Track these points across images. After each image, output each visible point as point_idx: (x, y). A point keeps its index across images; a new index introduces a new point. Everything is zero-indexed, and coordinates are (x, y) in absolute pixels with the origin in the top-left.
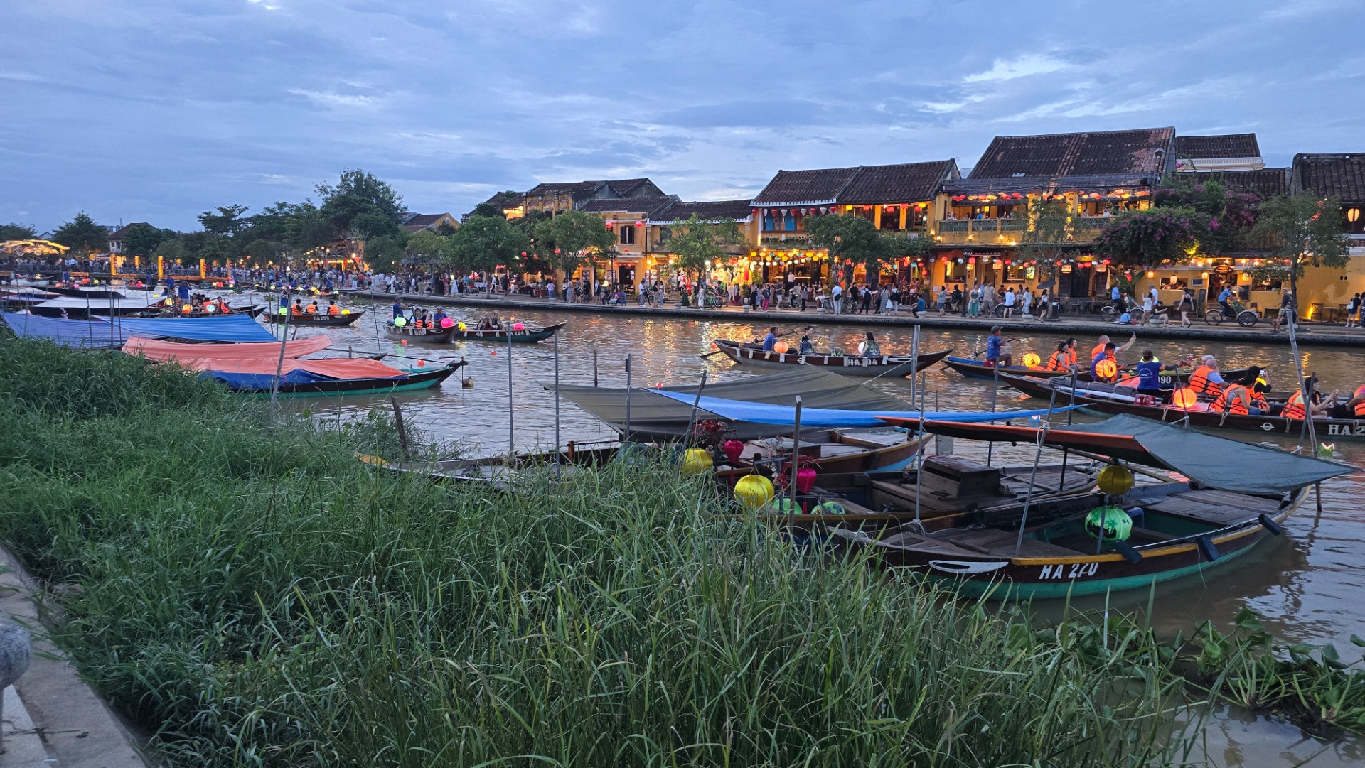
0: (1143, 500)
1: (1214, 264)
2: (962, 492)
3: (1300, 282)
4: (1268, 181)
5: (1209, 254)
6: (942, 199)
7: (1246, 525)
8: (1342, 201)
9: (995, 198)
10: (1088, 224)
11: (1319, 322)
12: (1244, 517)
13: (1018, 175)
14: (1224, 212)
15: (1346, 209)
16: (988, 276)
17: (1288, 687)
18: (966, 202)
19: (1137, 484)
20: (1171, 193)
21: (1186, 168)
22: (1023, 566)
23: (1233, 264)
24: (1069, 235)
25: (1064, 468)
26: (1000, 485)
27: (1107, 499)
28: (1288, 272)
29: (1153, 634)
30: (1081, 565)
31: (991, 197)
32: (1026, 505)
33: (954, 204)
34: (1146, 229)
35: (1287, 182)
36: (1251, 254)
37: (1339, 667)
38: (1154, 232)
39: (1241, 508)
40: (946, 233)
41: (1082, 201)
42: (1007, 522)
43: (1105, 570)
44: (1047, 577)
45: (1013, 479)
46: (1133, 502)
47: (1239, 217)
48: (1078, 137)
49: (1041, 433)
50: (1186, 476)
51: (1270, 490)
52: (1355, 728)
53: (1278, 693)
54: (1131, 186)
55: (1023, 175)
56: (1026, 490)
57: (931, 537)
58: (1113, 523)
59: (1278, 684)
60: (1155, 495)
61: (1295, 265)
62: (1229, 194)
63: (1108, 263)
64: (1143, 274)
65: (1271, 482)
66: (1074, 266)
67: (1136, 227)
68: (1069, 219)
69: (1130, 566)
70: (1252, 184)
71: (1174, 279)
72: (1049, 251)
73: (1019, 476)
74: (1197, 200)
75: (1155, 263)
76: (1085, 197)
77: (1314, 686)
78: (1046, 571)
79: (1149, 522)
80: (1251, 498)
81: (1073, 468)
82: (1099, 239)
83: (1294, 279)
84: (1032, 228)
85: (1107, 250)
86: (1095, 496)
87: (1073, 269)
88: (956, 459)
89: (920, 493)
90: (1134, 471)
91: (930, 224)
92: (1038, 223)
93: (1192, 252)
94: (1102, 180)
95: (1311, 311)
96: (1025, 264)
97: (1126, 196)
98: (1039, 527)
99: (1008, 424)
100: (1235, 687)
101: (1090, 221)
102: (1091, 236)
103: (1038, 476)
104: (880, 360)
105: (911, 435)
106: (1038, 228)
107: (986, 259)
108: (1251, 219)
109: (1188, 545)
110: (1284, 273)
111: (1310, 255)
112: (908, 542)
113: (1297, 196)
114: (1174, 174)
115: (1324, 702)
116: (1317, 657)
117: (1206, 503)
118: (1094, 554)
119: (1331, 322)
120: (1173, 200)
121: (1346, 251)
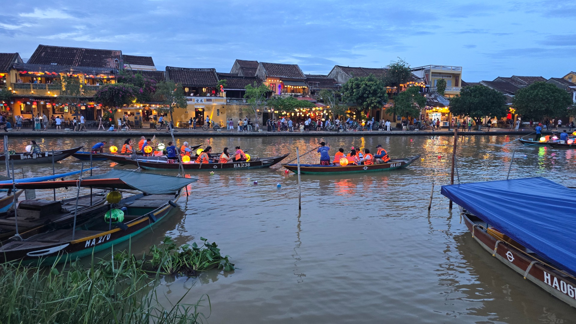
0: (126, 203)
1: (143, 107)
2: (41, 216)
3: (173, 113)
4: (158, 76)
5: (141, 103)
6: (13, 73)
7: (165, 206)
8: (183, 85)
9: (43, 74)
10: (90, 88)
11: (181, 128)
12: (163, 203)
13: (54, 64)
14: (144, 86)
15: (184, 88)
16: (45, 111)
17: (182, 262)
18: (28, 75)
19: (124, 197)
20: (123, 78)
21: (128, 68)
22: (77, 244)
23: (150, 107)
24: (82, 93)
25: (91, 195)
26: (61, 209)
27: (111, 206)
28: (169, 110)
29: (134, 256)
30: (103, 237)
31: (40, 73)
32: (75, 215)
33: (21, 75)
34: (115, 92)
35: (165, 76)
36: (156, 103)
37: (198, 249)
38: (119, 93)
39: (162, 200)
40: (18, 89)
41: (86, 78)
42: (67, 225)
43: (114, 236)
44: (88, 246)
45: (68, 205)
46: (122, 205)
47: (150, 89)
48: (81, 49)
49: (78, 182)
50: (141, 191)
51: (171, 192)
52: (204, 270)
53: (179, 265)
54: (107, 73)
55: (56, 64)
56: (75, 208)
57: (26, 241)
58: (116, 215)
59: (179, 262)
60: (131, 201)
61: (171, 108)
62: (145, 80)
63: (101, 105)
64: (116, 110)
65: (171, 189)
66: (86, 106)
67: (111, 91)
68: (81, 86)
69: (124, 231)
70: (153, 76)
71: (129, 113)
72: (74, 99)
73: (71, 203)
74: (134, 81)
75: (121, 107)
76: (87, 76)
77: (191, 259)
78: (88, 243)
79: (130, 212)
80: (165, 195)
81: (96, 195)
82: (96, 95)
83: (171, 113)
84: (64, 89)
85: (100, 100)
86: (106, 205)
87: (86, 108)
88: (37, 200)
89: (18, 220)
90: (121, 192)
91: (8, 85)
92: (67, 87)
93: (134, 102)
94: (94, 70)
95: (178, 124)
96: (63, 105)
97: (105, 77)
98: (82, 224)
99: (62, 179)
100: (165, 268)
101: (91, 87)
102: (92, 94)
103: (80, 201)
104: (43, 155)
105: (9, 193)
106: (67, 89)
107: (42, 103)
108: (154, 89)
109: (145, 218)
110: (167, 110)
111: (175, 104)
112: (13, 247)
113: (169, 82)
114: (123, 70)
115: (194, 264)
116: (191, 248)
117: (150, 200)
118: (108, 230)
119: (185, 128)
120: (125, 80)
121: (186, 103)
